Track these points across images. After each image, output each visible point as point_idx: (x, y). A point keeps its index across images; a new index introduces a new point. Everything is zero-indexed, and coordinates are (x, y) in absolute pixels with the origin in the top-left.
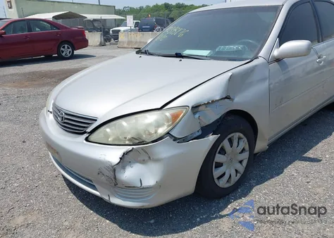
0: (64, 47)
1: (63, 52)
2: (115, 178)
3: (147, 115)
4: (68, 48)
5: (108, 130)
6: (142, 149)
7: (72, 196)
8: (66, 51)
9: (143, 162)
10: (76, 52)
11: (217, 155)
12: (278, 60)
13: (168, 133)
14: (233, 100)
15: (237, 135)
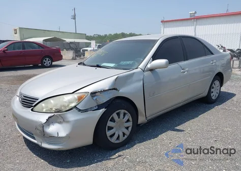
0: (46, 60)
1: (45, 63)
2: (43, 131)
3: (64, 96)
4: (49, 60)
5: (43, 105)
6: (60, 115)
7: (25, 147)
8: (47, 62)
9: (60, 123)
10: (54, 63)
11: (109, 122)
12: (151, 70)
13: (75, 107)
14: (119, 91)
15: (122, 111)
